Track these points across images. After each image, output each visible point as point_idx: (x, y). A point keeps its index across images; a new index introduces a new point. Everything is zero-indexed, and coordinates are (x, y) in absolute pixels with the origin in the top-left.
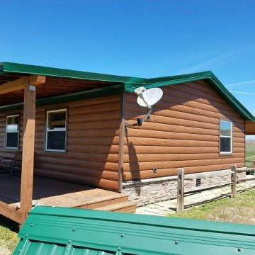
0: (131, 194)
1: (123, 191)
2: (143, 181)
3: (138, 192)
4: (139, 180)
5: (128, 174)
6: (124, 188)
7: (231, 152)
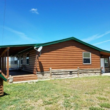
0: (40, 76)
1: (37, 74)
2: (44, 72)
3: (43, 75)
4: (44, 71)
5: (39, 70)
6: (37, 73)
7: (91, 63)
